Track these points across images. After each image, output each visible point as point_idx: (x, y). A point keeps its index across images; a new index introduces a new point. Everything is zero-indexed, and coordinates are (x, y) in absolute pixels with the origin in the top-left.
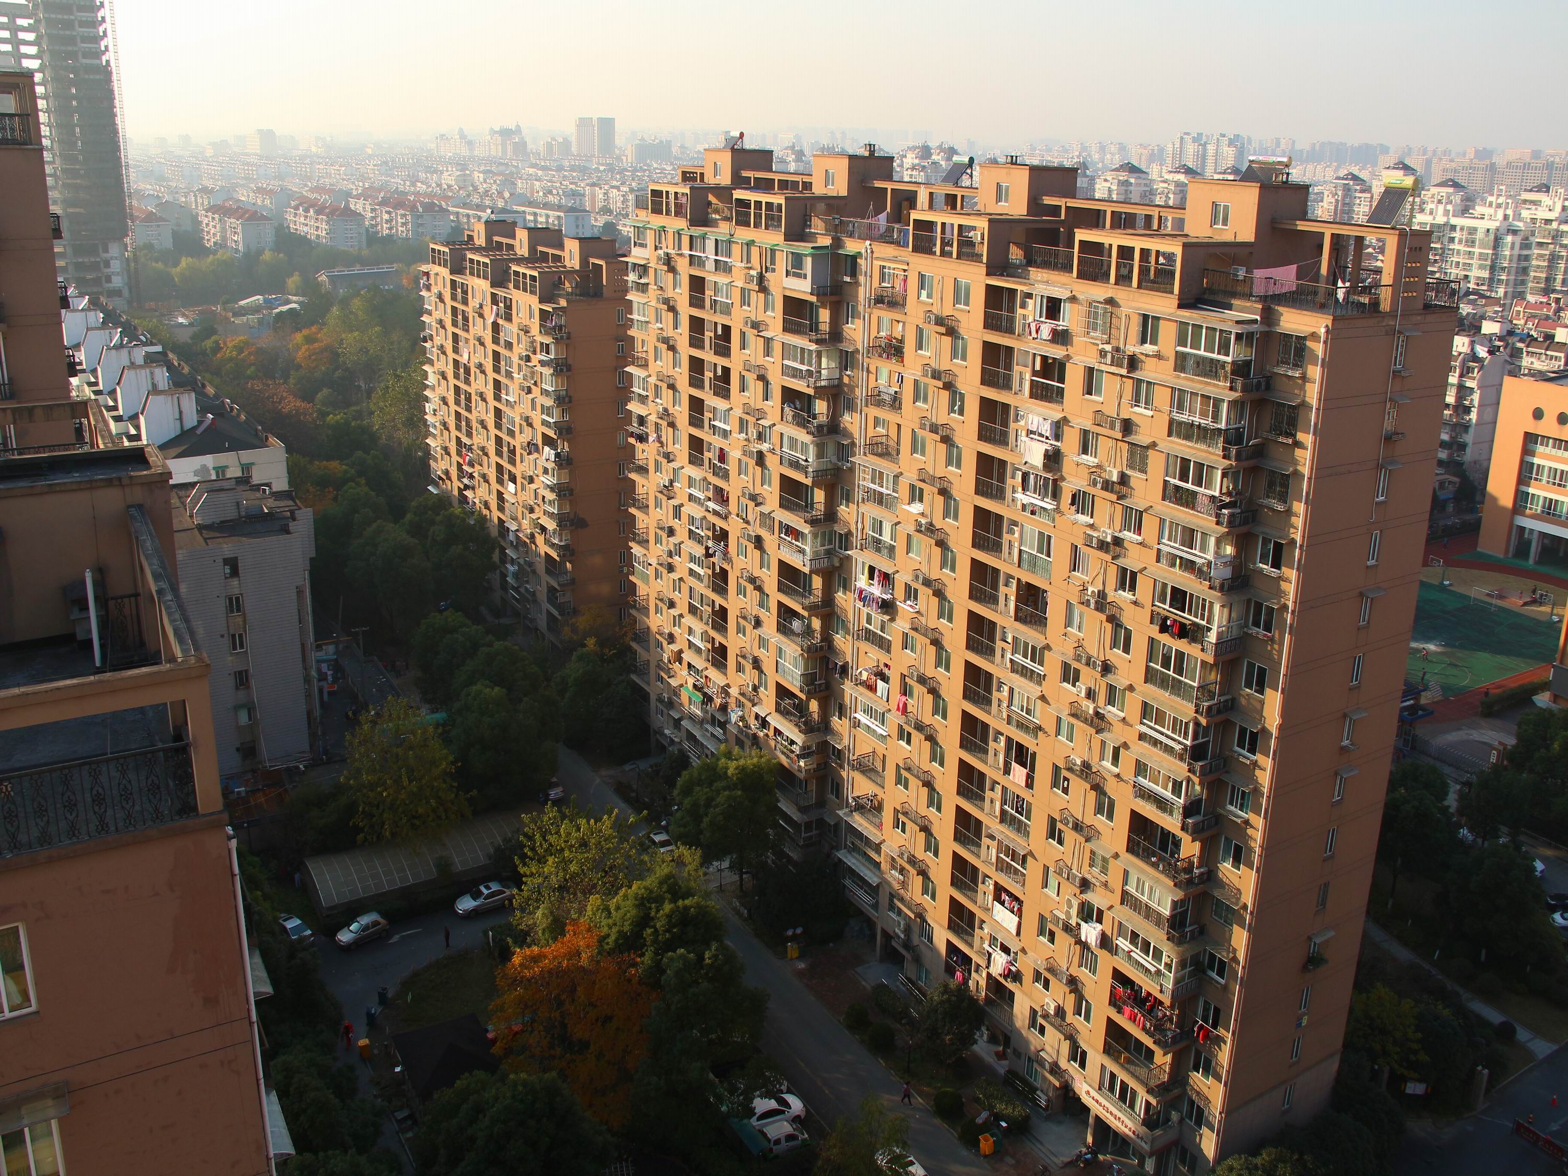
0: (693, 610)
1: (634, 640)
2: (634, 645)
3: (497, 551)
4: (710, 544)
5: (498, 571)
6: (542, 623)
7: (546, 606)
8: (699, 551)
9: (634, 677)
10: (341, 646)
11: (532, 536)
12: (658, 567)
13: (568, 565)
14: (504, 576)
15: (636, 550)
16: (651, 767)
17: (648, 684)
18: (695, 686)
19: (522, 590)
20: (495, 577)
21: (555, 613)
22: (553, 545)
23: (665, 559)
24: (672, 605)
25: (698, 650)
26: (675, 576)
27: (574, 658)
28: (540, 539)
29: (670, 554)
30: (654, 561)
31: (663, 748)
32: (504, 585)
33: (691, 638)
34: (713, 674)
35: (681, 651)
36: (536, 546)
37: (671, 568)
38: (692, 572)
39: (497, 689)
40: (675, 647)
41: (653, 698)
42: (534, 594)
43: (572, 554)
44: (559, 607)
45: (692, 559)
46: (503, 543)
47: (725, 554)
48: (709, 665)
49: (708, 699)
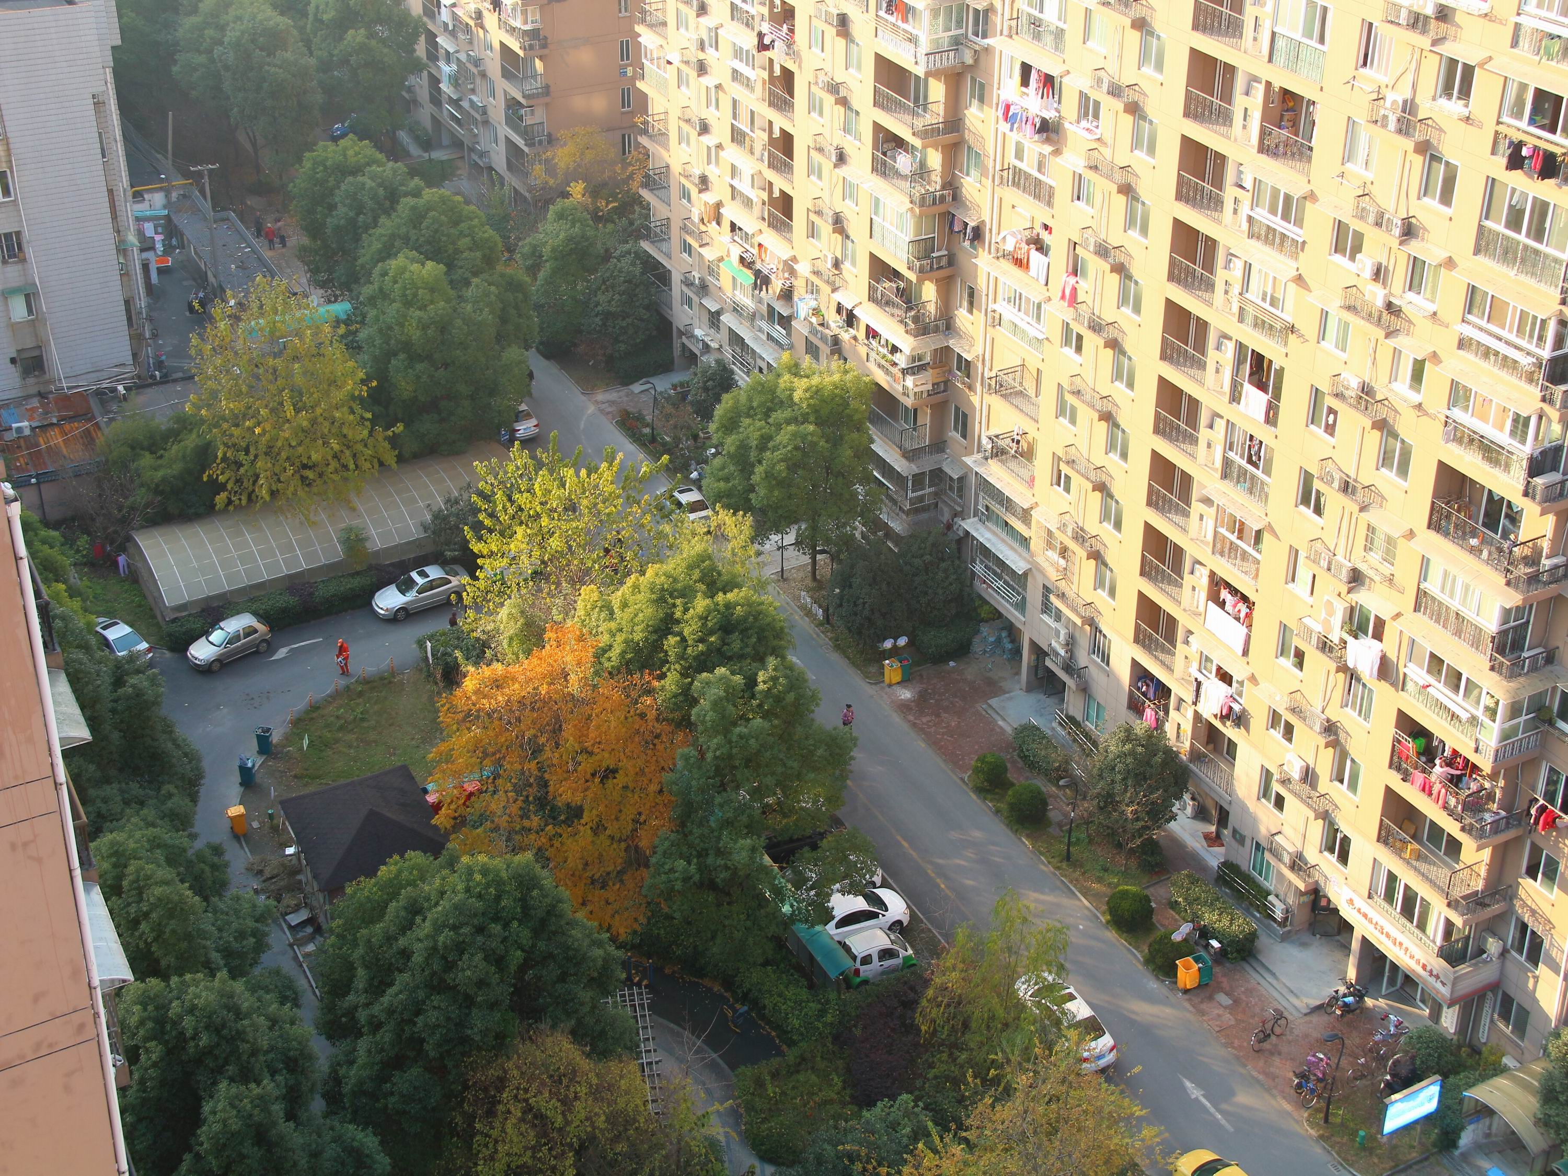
0: (738, 136)
1: (645, 185)
2: (645, 194)
3: (422, 38)
4: (765, 27)
5: (425, 74)
6: (499, 159)
7: (504, 131)
8: (749, 41)
9: (645, 245)
10: (174, 195)
11: (479, 15)
12: (683, 67)
13: (539, 64)
14: (435, 81)
15: (647, 37)
16: (674, 387)
17: (669, 256)
18: (742, 260)
19: (465, 104)
20: (420, 83)
21: (520, 142)
22: (512, 30)
23: (694, 55)
24: (704, 129)
25: (748, 202)
26: (709, 81)
27: (550, 215)
28: (491, 20)
29: (702, 47)
30: (675, 58)
31: (692, 358)
32: (436, 98)
33: (735, 183)
34: (770, 238)
35: (719, 205)
36: (485, 31)
37: (702, 68)
38: (736, 75)
39: (430, 264)
40: (710, 198)
41: (676, 278)
42: (484, 111)
43: (544, 46)
44: (525, 133)
45: (738, 53)
46: (431, 27)
47: (790, 43)
48: (764, 226)
49: (762, 280)
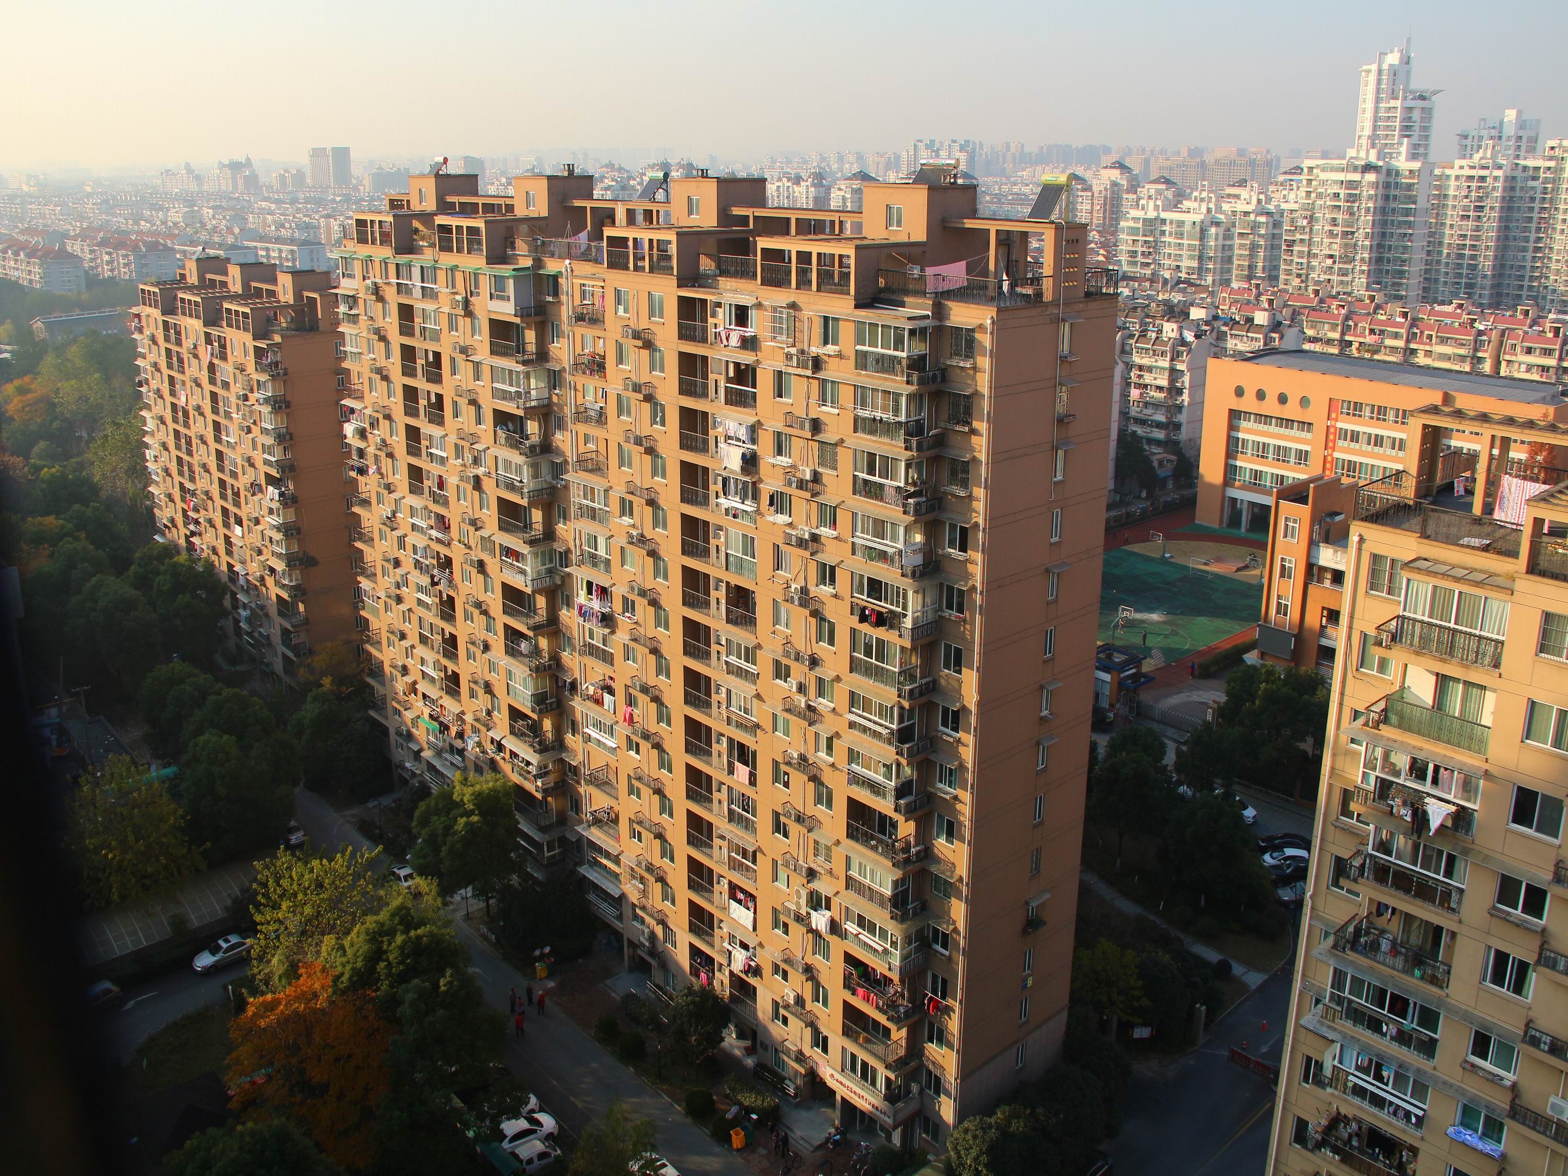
0: (423, 640)
1: (369, 675)
2: (369, 680)
3: (228, 597)
4: (436, 572)
5: (231, 617)
6: (278, 666)
7: (281, 649)
8: (425, 581)
9: (372, 713)
10: (64, 709)
11: (262, 579)
12: (388, 600)
13: (301, 607)
14: (237, 621)
15: (365, 584)
16: (395, 801)
17: (386, 718)
18: (431, 716)
19: (256, 635)
20: (229, 624)
21: (290, 654)
22: (283, 586)
23: (394, 591)
24: (403, 636)
25: (433, 680)
26: (403, 607)
27: (309, 699)
28: (270, 581)
29: (398, 586)
30: (382, 594)
31: (406, 782)
32: (238, 631)
33: (424, 668)
34: (447, 701)
35: (415, 683)
36: (267, 589)
37: (399, 600)
38: (420, 602)
39: (226, 737)
40: (409, 679)
41: (392, 731)
42: (268, 637)
43: (304, 594)
44: (294, 649)
45: (420, 589)
46: (233, 588)
47: (450, 581)
48: (443, 694)
49: (444, 728)
